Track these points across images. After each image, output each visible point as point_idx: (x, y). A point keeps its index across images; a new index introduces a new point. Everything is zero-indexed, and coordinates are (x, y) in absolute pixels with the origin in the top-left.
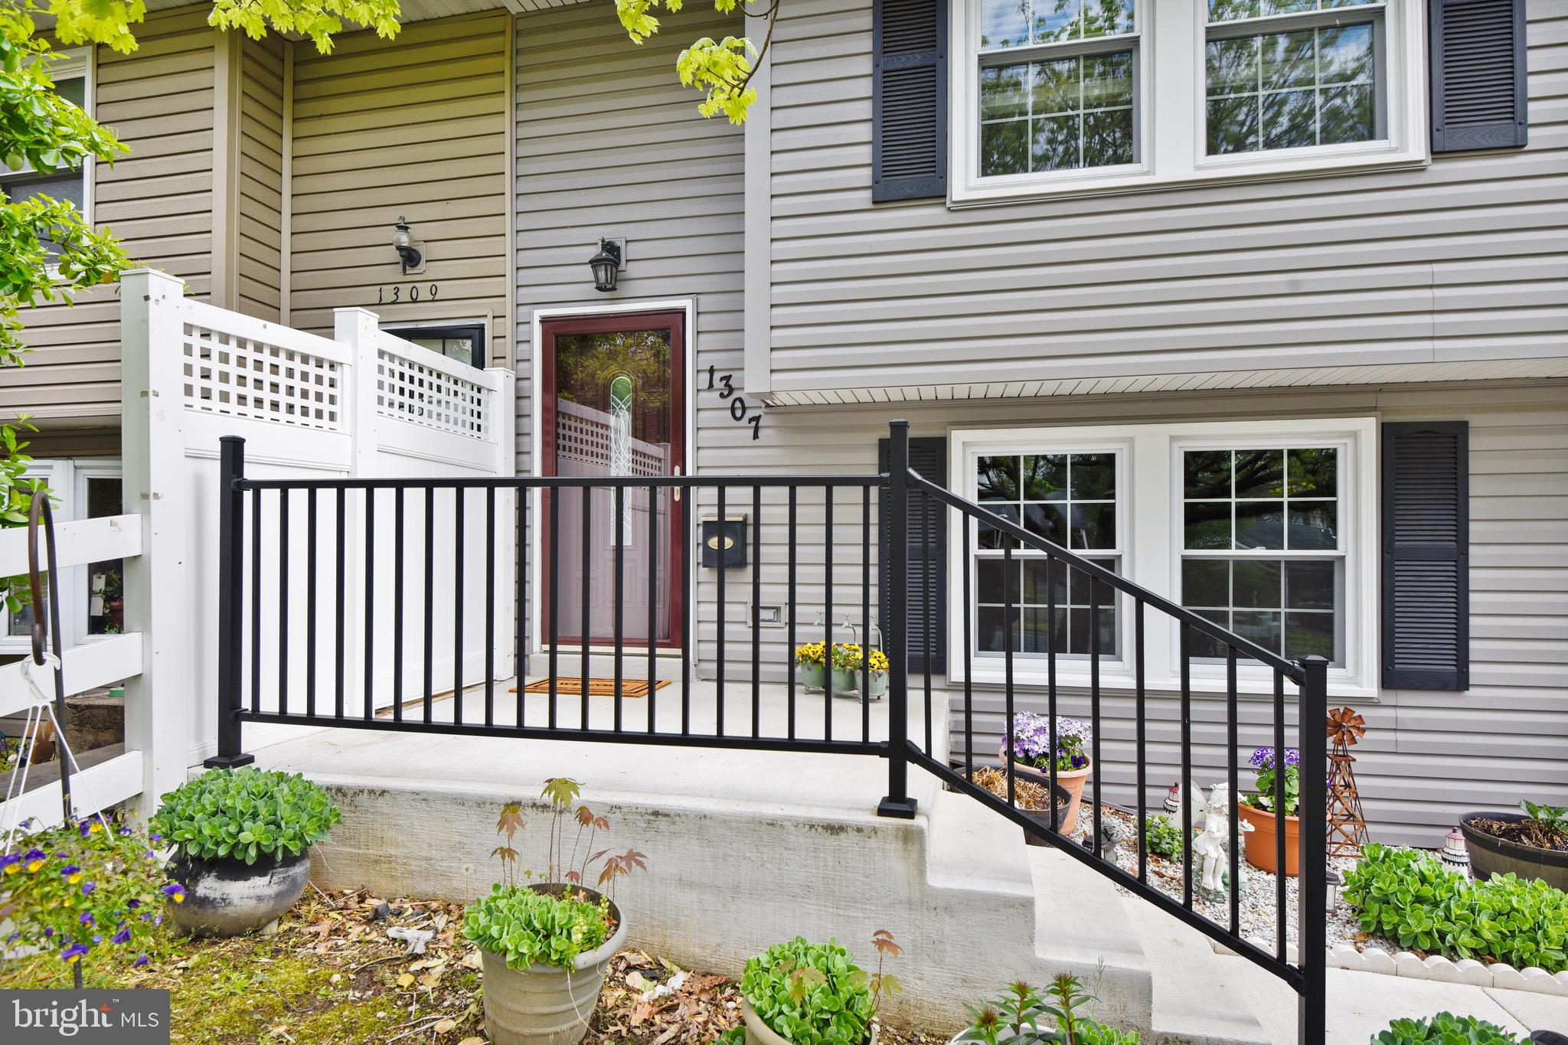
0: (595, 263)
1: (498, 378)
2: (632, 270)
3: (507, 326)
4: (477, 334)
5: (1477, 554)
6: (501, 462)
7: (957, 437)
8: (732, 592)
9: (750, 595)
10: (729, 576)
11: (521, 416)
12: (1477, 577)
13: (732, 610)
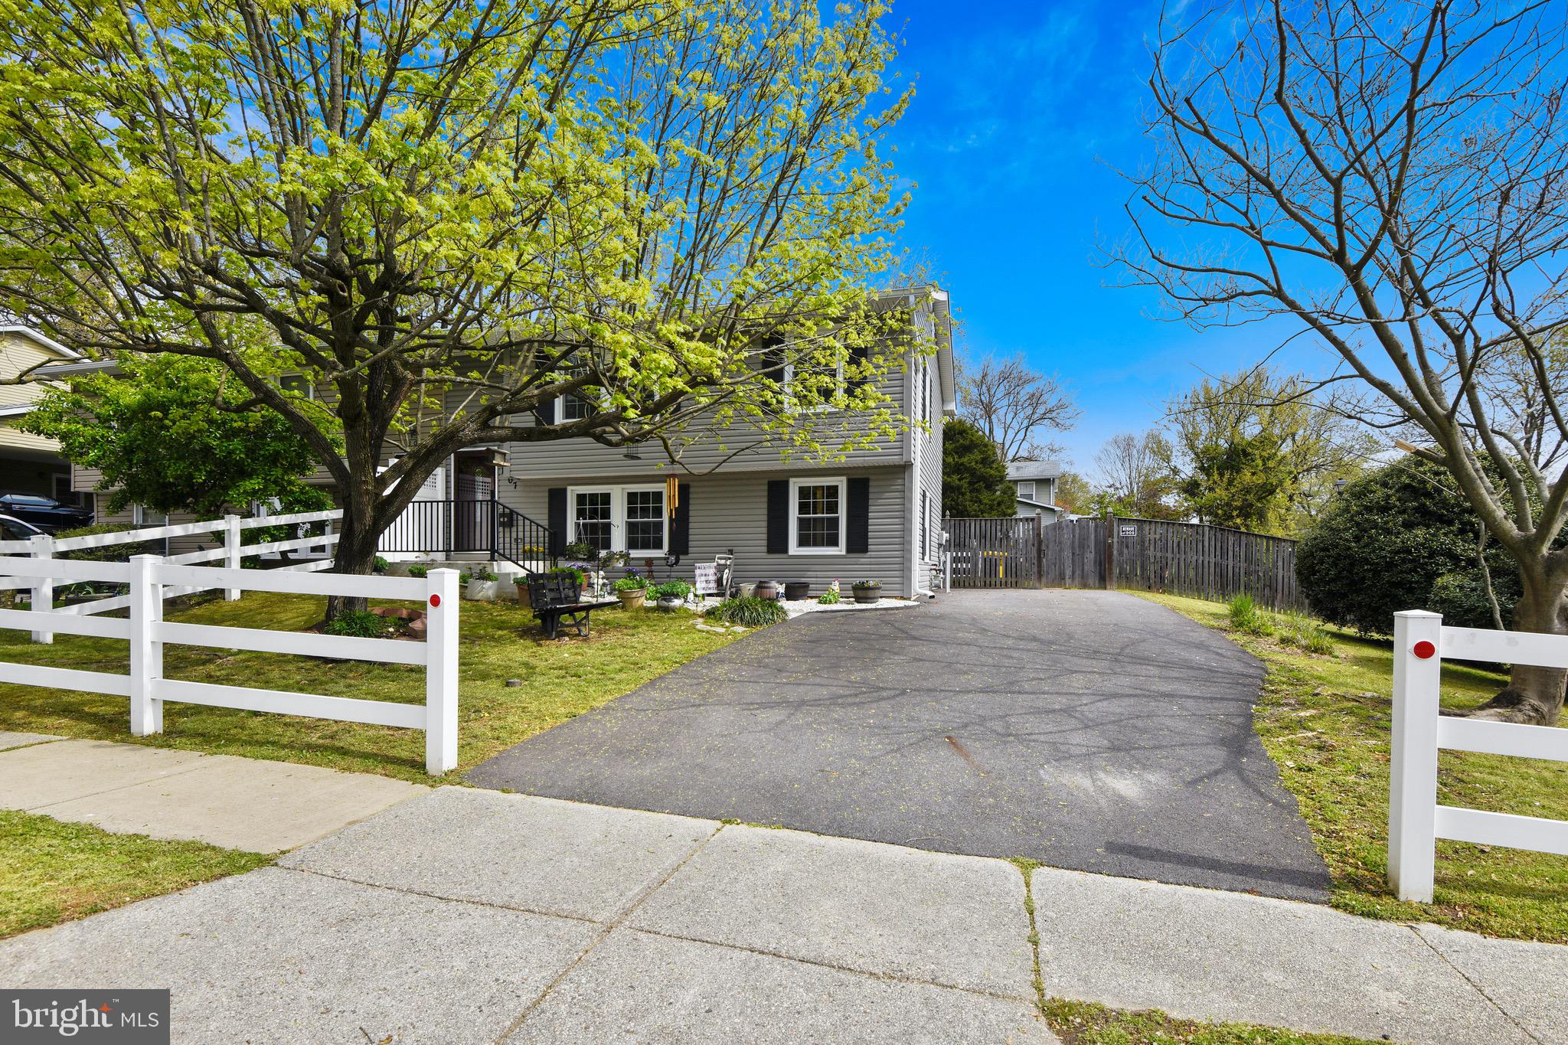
1: (440, 471)
5: (691, 519)
6: (441, 496)
7: (569, 488)
8: (507, 535)
9: (514, 535)
10: (507, 530)
11: (447, 482)
12: (691, 525)
13: (507, 540)
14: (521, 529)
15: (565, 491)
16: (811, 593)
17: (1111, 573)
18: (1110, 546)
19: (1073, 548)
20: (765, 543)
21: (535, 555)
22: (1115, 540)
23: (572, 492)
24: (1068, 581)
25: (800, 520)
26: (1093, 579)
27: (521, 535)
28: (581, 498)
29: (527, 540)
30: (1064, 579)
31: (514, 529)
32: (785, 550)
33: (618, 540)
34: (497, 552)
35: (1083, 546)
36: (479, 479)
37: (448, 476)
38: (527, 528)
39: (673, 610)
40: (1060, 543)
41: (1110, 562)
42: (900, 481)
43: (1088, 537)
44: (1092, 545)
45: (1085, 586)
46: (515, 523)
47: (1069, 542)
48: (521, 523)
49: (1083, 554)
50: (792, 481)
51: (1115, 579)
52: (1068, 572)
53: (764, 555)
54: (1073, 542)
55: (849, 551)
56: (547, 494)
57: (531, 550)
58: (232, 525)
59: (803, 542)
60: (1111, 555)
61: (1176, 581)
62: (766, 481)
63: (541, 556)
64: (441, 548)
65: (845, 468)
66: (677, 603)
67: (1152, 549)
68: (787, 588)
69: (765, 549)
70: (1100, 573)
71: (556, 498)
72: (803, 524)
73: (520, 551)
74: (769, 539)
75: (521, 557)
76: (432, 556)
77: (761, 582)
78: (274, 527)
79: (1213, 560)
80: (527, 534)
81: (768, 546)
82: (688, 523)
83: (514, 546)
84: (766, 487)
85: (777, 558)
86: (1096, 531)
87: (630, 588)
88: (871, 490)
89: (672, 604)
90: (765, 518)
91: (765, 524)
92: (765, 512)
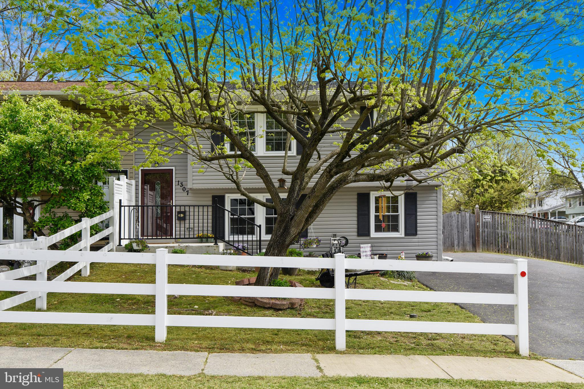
1: (133, 182)
3: (133, 171)
7: (227, 195)
8: (182, 225)
9: (187, 226)
10: (182, 222)
13: (182, 229)
14: (192, 221)
15: (223, 197)
17: (479, 243)
18: (478, 227)
19: (458, 228)
20: (356, 230)
22: (481, 224)
23: (229, 198)
24: (456, 247)
25: (376, 217)
26: (469, 247)
27: (192, 225)
28: (234, 202)
29: (196, 229)
30: (454, 246)
31: (187, 222)
32: (368, 234)
35: (463, 227)
37: (137, 186)
40: (451, 225)
41: (478, 237)
42: (435, 195)
43: (466, 222)
44: (468, 226)
45: (465, 250)
46: (188, 218)
47: (455, 225)
49: (463, 232)
50: (371, 193)
51: (481, 246)
52: (456, 242)
53: (356, 237)
54: (458, 225)
55: (406, 234)
56: (211, 199)
59: (378, 229)
60: (478, 233)
61: (512, 247)
62: (357, 194)
65: (401, 186)
67: (499, 228)
69: (356, 234)
70: (473, 243)
71: (218, 201)
72: (378, 219)
74: (358, 228)
79: (530, 235)
80: (196, 225)
81: (358, 232)
83: (187, 233)
84: (356, 197)
85: (364, 239)
86: (470, 218)
88: (418, 199)
90: (356, 215)
91: (356, 219)
92: (356, 211)
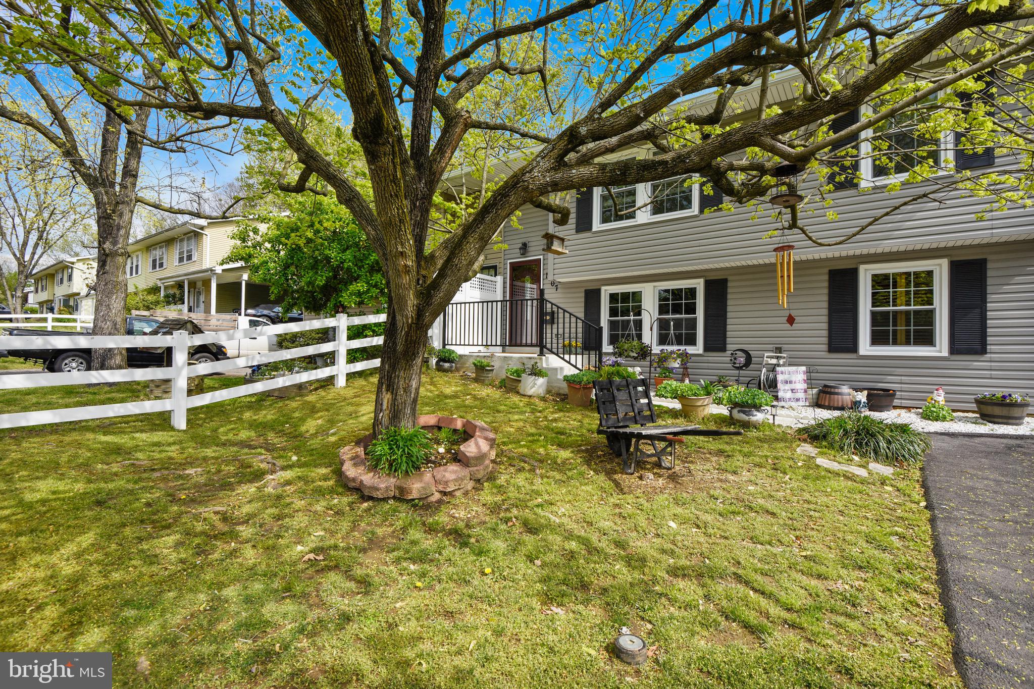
0: (520, 249)
1: (499, 279)
2: (530, 249)
3: (502, 265)
4: (495, 267)
5: (729, 315)
6: (500, 298)
7: (603, 288)
8: (549, 330)
9: (555, 331)
10: (549, 326)
11: (504, 287)
12: (729, 321)
13: (549, 335)
14: (561, 326)
15: (599, 291)
16: (896, 402)
20: (825, 340)
21: (573, 350)
23: (606, 291)
25: (874, 315)
27: (561, 331)
28: (613, 297)
29: (567, 335)
31: (555, 326)
32: (854, 349)
33: (649, 336)
34: (545, 347)
36: (528, 285)
37: (505, 283)
38: (567, 320)
39: (756, 426)
46: (556, 320)
48: (561, 315)
50: (862, 268)
53: (827, 354)
55: (954, 351)
56: (583, 295)
57: (570, 345)
58: (342, 322)
59: (878, 339)
62: (826, 270)
63: (579, 350)
64: (499, 343)
65: (945, 248)
66: (758, 417)
68: (868, 396)
69: (825, 347)
71: (592, 297)
72: (877, 319)
73: (560, 345)
74: (830, 337)
75: (561, 350)
76: (492, 349)
77: (826, 386)
78: (375, 324)
80: (567, 330)
81: (830, 344)
82: (726, 318)
83: (555, 341)
84: (826, 277)
85: (842, 359)
87: (695, 394)
88: (990, 274)
89: (753, 419)
90: (826, 312)
91: (825, 319)
92: (826, 305)
